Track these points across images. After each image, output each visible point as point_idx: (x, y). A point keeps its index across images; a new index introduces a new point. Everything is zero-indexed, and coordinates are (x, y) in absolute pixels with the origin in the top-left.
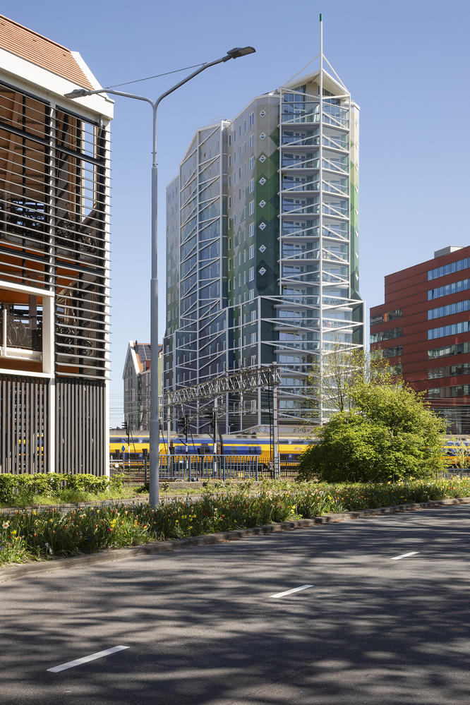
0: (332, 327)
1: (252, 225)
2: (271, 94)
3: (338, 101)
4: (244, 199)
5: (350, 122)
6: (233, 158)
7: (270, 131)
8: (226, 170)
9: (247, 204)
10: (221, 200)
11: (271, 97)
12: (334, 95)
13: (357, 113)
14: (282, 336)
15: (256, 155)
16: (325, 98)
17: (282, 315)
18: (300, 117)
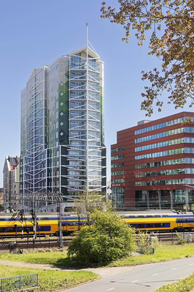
0: (92, 159)
1: (57, 113)
2: (65, 56)
3: (95, 60)
4: (54, 101)
5: (100, 69)
6: (49, 83)
7: (65, 72)
8: (46, 87)
9: (55, 104)
10: (44, 100)
11: (65, 58)
12: (93, 58)
13: (103, 65)
14: (70, 163)
15: (59, 83)
16: (89, 59)
17: (71, 153)
18: (79, 67)
